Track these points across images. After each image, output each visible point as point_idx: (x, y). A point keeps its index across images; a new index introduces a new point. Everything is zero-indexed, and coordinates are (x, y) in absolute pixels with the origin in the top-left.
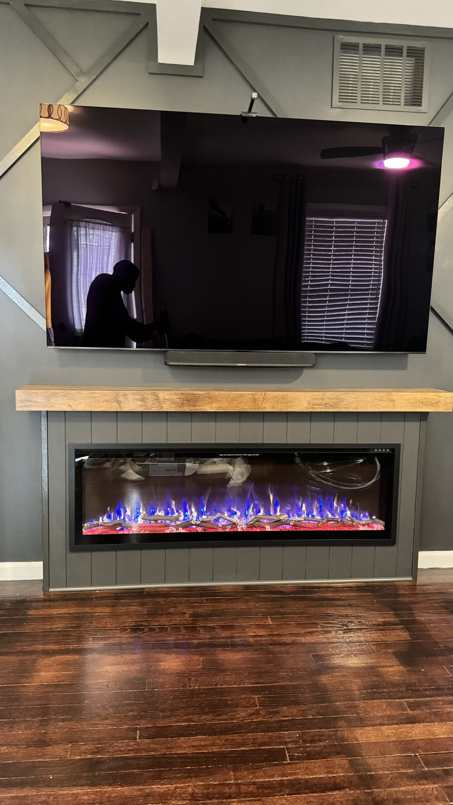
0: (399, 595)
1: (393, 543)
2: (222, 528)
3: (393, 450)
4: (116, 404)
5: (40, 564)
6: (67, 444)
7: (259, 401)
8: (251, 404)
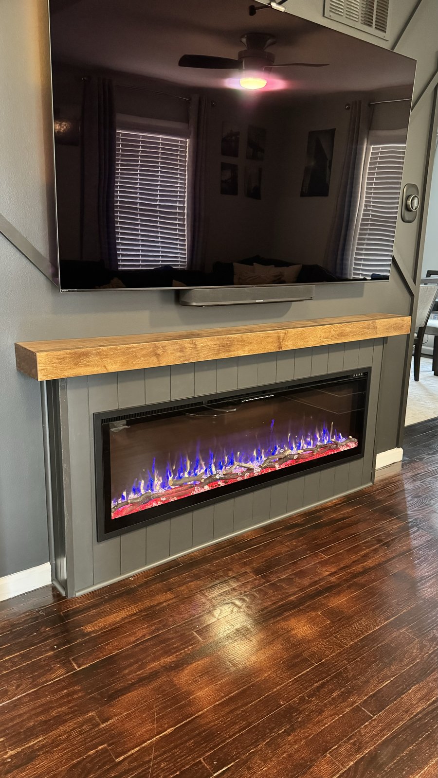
1: (363, 455)
2: (241, 476)
3: (366, 373)
4: (154, 359)
6: (92, 414)
7: (283, 339)
8: (277, 344)
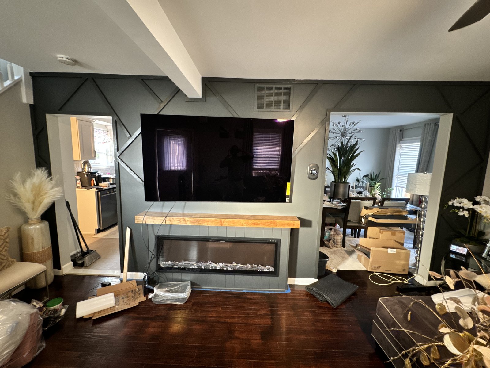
0: (276, 299)
1: (278, 276)
2: (211, 268)
6: (155, 235)
7: (223, 222)
8: (220, 223)
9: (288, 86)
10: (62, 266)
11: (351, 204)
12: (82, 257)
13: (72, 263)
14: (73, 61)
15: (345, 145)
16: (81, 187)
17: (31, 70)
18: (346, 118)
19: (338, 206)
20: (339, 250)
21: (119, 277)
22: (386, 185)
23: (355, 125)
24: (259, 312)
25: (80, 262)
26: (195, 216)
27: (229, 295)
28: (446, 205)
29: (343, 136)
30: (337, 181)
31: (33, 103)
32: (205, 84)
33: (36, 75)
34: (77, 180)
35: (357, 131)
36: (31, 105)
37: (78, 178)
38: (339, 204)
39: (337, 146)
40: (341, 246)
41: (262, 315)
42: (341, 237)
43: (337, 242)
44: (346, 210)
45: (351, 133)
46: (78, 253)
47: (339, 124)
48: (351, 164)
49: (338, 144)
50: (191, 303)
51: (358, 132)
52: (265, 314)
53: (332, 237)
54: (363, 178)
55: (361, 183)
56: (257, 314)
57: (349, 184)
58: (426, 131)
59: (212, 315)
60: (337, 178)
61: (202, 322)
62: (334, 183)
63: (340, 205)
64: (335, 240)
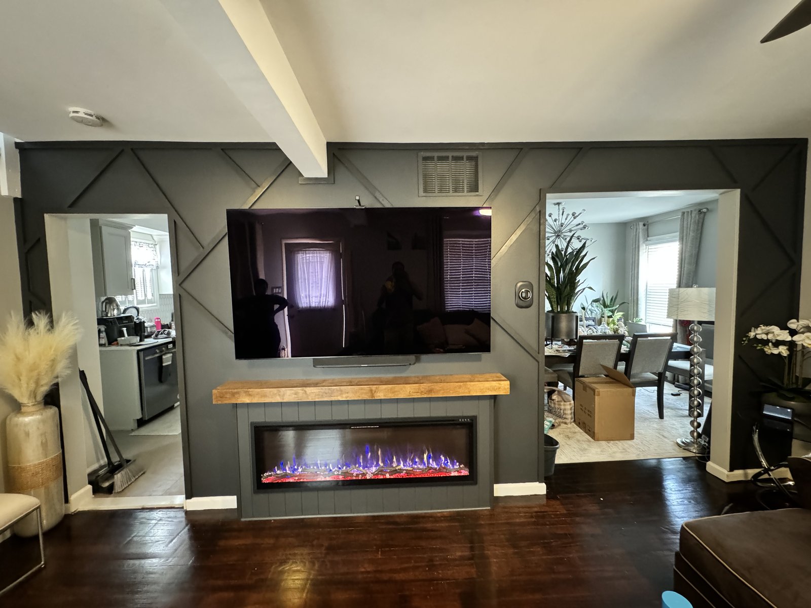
0: (478, 526)
1: (475, 484)
2: (356, 477)
3: (472, 420)
5: (235, 497)
6: (250, 422)
7: (375, 392)
8: (369, 394)
9: (474, 154)
10: (71, 495)
11: (584, 347)
12: (110, 475)
13: (90, 487)
14: (98, 118)
15: (562, 251)
16: (107, 345)
17: (17, 138)
18: (561, 207)
19: (561, 353)
20: (569, 428)
21: (183, 508)
22: (630, 312)
23: (575, 218)
24: (451, 555)
25: (106, 484)
26: (324, 384)
27: (391, 527)
28: (744, 339)
29: (558, 236)
30: (555, 311)
31: (19, 196)
32: (334, 154)
33: (26, 147)
34: (100, 331)
35: (581, 226)
36: (16, 199)
37: (103, 328)
38: (563, 349)
39: (550, 252)
40: (572, 421)
41: (455, 560)
42: (570, 404)
43: (565, 414)
44: (575, 359)
45: (570, 231)
46: (101, 467)
47: (550, 216)
48: (577, 281)
49: (551, 250)
50: (324, 548)
51: (581, 230)
52: (462, 558)
53: (557, 406)
54: (591, 304)
55: (589, 312)
56: (447, 560)
57: (576, 314)
58: (685, 223)
59: (365, 568)
60: (555, 306)
61: (346, 583)
62: (551, 314)
63: (565, 350)
64: (562, 411)
